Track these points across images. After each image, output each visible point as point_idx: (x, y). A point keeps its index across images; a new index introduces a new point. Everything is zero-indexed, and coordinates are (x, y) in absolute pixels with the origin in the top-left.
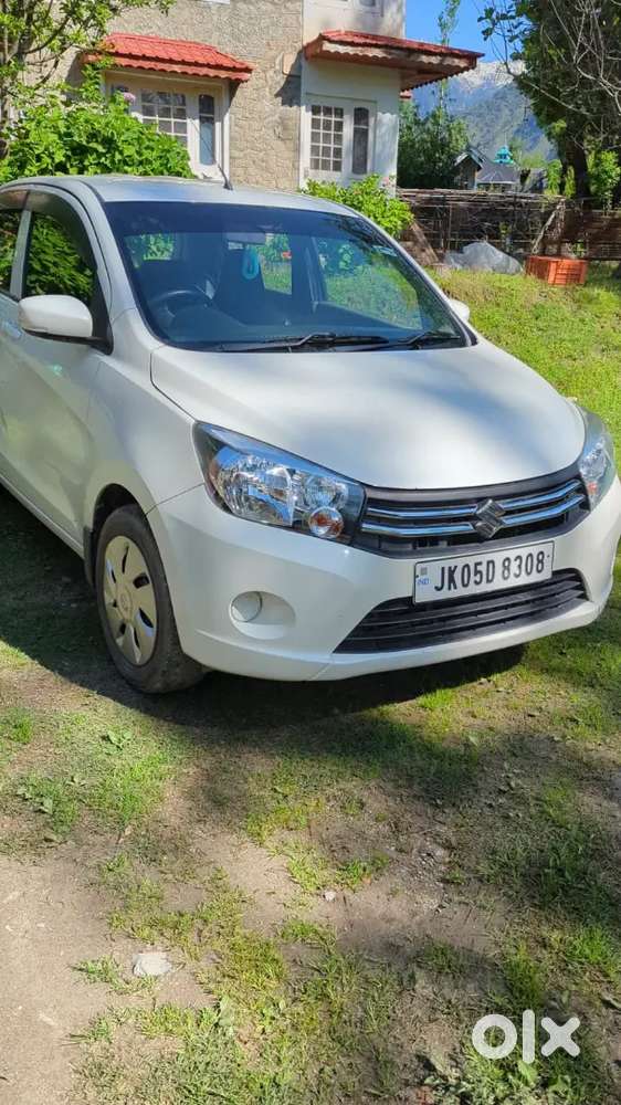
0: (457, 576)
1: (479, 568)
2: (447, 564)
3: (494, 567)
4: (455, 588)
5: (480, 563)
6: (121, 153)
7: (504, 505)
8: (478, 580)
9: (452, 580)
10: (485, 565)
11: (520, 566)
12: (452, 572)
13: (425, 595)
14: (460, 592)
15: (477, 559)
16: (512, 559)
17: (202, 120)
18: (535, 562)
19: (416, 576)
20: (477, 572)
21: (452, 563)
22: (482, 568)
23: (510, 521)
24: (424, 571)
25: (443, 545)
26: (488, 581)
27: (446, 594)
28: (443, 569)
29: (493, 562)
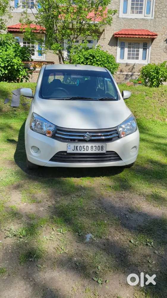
0: (78, 148)
1: (84, 147)
2: (76, 145)
3: (88, 148)
4: (78, 150)
5: (84, 146)
6: (96, 59)
7: (91, 134)
8: (84, 150)
9: (77, 149)
10: (86, 146)
11: (96, 148)
12: (77, 147)
13: (70, 151)
14: (79, 152)
15: (84, 145)
16: (94, 146)
17: (144, 49)
18: (101, 148)
19: (67, 147)
20: (83, 148)
21: (77, 145)
22: (85, 147)
23: (93, 138)
24: (70, 146)
25: (77, 141)
26: (87, 150)
27: (75, 152)
28: (74, 146)
29: (88, 146)
